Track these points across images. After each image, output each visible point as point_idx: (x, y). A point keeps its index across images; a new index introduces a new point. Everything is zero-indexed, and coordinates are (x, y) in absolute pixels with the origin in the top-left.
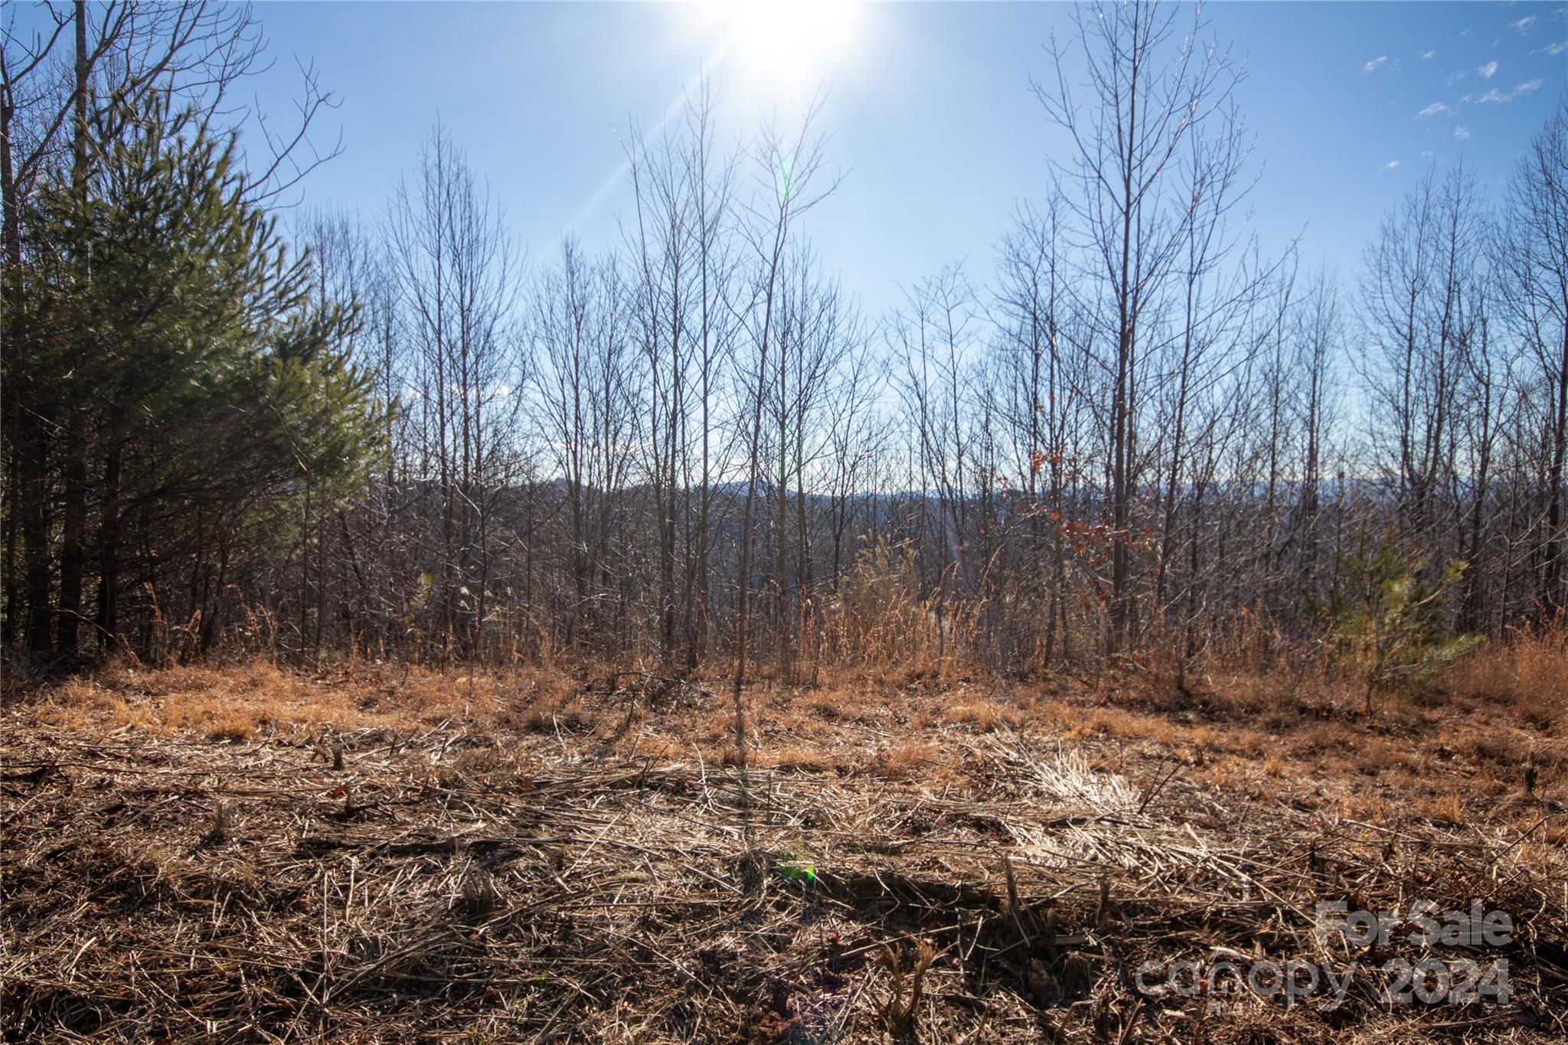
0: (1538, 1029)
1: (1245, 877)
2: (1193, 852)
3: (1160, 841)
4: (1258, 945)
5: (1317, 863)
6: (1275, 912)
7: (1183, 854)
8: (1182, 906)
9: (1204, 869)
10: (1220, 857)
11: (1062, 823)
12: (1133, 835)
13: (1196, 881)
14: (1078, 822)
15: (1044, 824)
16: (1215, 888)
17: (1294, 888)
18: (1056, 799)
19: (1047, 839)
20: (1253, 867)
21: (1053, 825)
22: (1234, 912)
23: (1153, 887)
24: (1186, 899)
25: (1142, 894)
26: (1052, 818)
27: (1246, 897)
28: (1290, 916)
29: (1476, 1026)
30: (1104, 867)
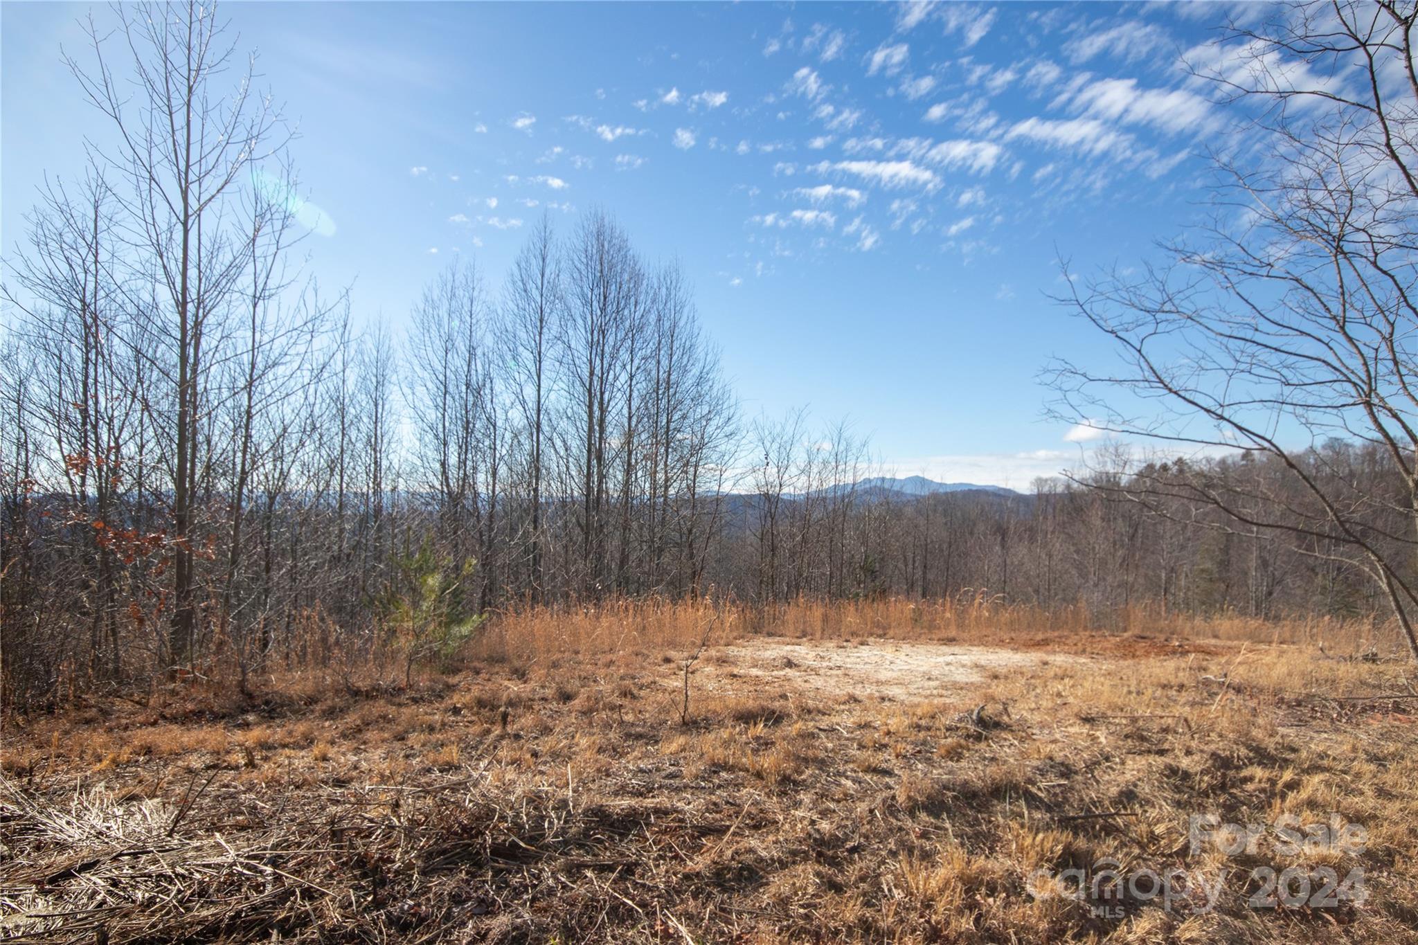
0: (487, 913)
1: (269, 869)
2: (218, 860)
3: (185, 860)
4: (275, 932)
5: (336, 835)
6: (294, 893)
7: (208, 866)
8: (199, 923)
9: (231, 874)
10: (248, 857)
11: (67, 874)
12: (155, 862)
13: (218, 891)
14: (86, 867)
15: (37, 883)
16: (239, 890)
17: (316, 865)
18: (61, 847)
19: (40, 902)
20: (281, 857)
21: (53, 881)
22: (254, 908)
23: (168, 913)
24: (205, 913)
25: (153, 926)
26: (55, 871)
27: (269, 887)
28: (308, 894)
29: (446, 930)
30: (112, 910)
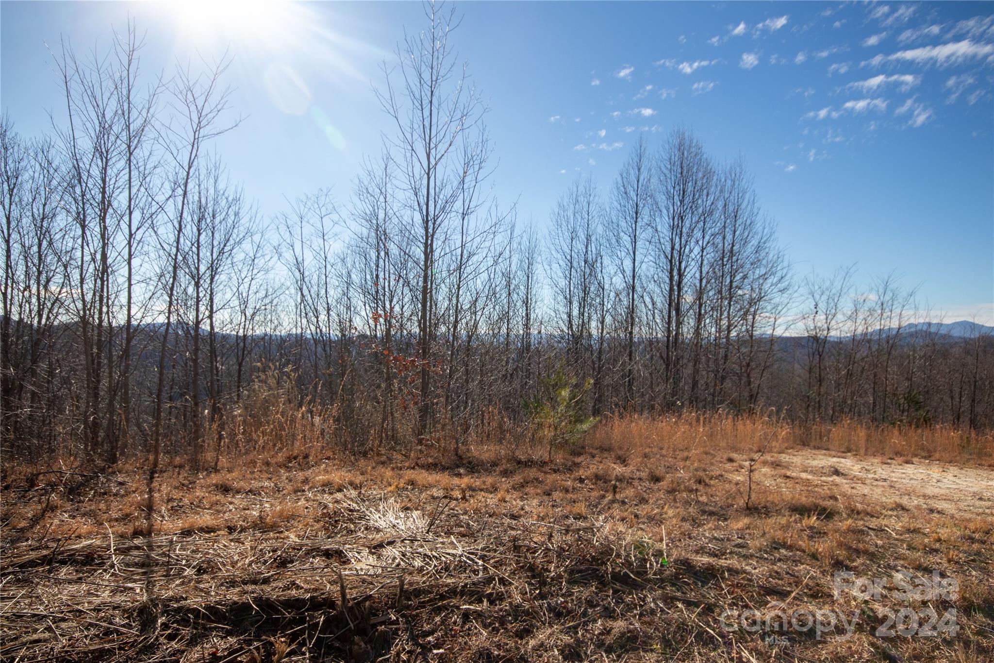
0: (610, 617)
1: (480, 562)
2: (454, 552)
3: (437, 548)
4: (485, 600)
5: (517, 548)
6: (494, 579)
7: (449, 554)
8: (446, 586)
9: (460, 561)
10: (469, 553)
11: (381, 546)
12: (422, 546)
13: (455, 569)
14: (390, 543)
15: (369, 548)
16: (465, 571)
17: (506, 565)
18: (378, 530)
19: (370, 557)
20: (485, 556)
21: (375, 548)
22: (474, 584)
23: (431, 577)
24: (449, 581)
25: (424, 582)
26: (375, 543)
27: (481, 573)
28: (502, 581)
29: (584, 622)
30: (404, 569)
